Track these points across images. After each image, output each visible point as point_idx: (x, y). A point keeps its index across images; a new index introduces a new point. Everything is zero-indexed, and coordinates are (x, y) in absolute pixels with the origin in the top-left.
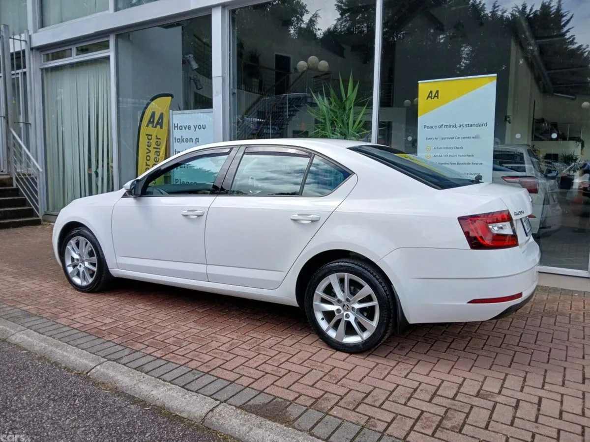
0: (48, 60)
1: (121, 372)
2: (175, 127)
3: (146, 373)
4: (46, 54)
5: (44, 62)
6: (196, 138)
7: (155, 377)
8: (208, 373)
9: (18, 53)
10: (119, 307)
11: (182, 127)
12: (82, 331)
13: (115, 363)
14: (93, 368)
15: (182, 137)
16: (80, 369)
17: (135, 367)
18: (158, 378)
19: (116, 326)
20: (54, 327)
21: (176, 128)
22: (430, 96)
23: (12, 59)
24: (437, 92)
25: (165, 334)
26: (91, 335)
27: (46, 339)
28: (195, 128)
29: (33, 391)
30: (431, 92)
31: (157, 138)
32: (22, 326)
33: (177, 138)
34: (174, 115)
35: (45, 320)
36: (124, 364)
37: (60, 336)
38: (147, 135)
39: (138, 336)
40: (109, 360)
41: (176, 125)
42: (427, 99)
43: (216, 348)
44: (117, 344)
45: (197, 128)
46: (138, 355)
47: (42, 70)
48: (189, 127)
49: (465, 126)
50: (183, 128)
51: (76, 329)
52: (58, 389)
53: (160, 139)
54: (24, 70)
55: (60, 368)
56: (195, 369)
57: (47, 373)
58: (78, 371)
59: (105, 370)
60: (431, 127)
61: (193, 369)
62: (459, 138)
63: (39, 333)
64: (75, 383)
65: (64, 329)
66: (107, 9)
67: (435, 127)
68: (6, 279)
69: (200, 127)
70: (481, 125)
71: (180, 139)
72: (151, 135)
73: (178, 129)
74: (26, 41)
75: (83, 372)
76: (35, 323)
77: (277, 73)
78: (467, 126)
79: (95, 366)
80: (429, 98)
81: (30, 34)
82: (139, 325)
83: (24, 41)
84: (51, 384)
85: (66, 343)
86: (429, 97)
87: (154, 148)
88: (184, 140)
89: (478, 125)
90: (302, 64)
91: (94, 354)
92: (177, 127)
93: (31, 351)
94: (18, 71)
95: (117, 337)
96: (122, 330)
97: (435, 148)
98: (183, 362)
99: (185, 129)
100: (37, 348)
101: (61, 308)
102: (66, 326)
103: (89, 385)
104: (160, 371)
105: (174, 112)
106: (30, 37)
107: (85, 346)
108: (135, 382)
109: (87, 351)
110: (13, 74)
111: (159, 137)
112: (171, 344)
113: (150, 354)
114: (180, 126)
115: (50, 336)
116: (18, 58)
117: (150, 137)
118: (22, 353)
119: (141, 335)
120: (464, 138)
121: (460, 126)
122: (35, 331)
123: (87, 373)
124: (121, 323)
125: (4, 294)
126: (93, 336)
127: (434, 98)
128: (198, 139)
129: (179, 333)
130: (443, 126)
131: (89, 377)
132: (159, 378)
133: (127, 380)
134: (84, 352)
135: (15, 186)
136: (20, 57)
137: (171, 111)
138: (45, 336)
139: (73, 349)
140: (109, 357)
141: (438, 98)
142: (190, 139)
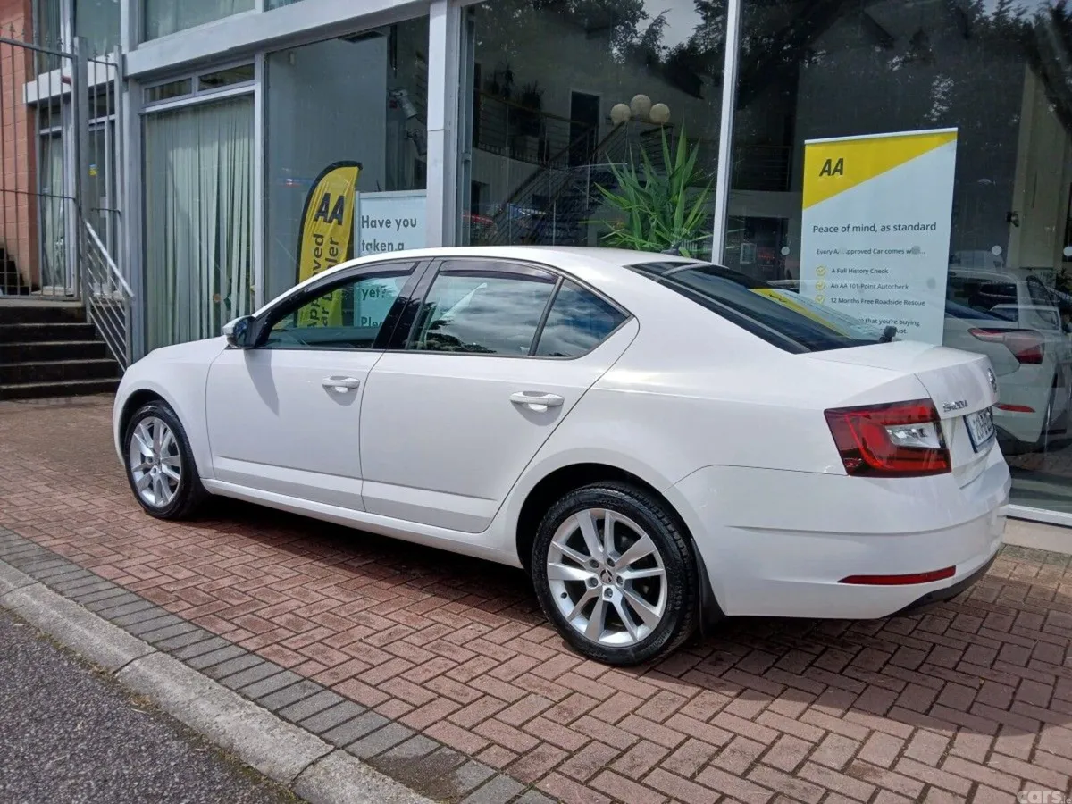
0: (153, 99)
1: (174, 674)
2: (364, 222)
3: (218, 681)
4: (150, 88)
5: (146, 101)
6: (399, 244)
7: (231, 689)
8: (329, 688)
9: (101, 87)
10: (212, 549)
11: (375, 222)
12: (131, 592)
13: (169, 656)
14: (127, 665)
15: (374, 240)
16: (105, 665)
17: (201, 667)
18: (235, 691)
19: (194, 587)
20: (85, 581)
21: (365, 225)
22: (827, 170)
23: (91, 98)
24: (841, 161)
25: (276, 607)
26: (145, 599)
27: (63, 602)
28: (399, 225)
29: (9, 701)
30: (829, 162)
31: (332, 242)
32: (31, 576)
33: (365, 243)
34: (362, 201)
35: (74, 567)
36: (184, 661)
37: (90, 598)
38: (315, 235)
39: (228, 606)
40: (160, 650)
41: (365, 219)
42: (821, 175)
43: (361, 640)
44: (185, 621)
45: (402, 224)
46: (217, 642)
47: (142, 116)
48: (388, 223)
49: (892, 228)
50: (378, 223)
51: (123, 587)
52: (53, 700)
53: (337, 244)
54: (112, 117)
55: (70, 660)
56: (309, 679)
57: (44, 668)
58: (99, 667)
59: (146, 669)
60: (828, 230)
61: (305, 679)
62: (879, 252)
63: (56, 591)
64: (87, 691)
65: (102, 587)
66: (253, 7)
67: (836, 229)
68: (35, 489)
69: (406, 223)
70: (924, 228)
71: (371, 244)
72: (322, 237)
73: (368, 226)
74: (116, 66)
75: (108, 669)
76: (56, 571)
77: (572, 126)
78: (897, 228)
79: (132, 661)
80: (825, 175)
81: (123, 53)
82: (236, 587)
83: (112, 65)
84: (44, 690)
85: (96, 612)
86: (824, 171)
87: (327, 260)
88: (379, 246)
89: (917, 227)
90: (620, 110)
91: (137, 636)
92: (367, 222)
93: (32, 624)
94: (100, 120)
95: (189, 606)
96: (202, 594)
97: (833, 271)
98: (293, 662)
99: (381, 226)
100: (42, 620)
101: (110, 546)
102: (106, 580)
103: (111, 697)
104: (244, 679)
105: (364, 195)
106: (123, 58)
107: (126, 620)
108: (193, 696)
109: (126, 630)
110: (92, 125)
111: (334, 240)
112: (281, 627)
113: (236, 644)
114: (372, 221)
115: (72, 599)
116: (102, 95)
117: (319, 240)
118: (15, 628)
119: (233, 606)
120: (890, 252)
121: (884, 229)
122: (49, 587)
123: (115, 673)
124: (206, 580)
125: (21, 516)
126: (146, 602)
127: (833, 174)
128: (402, 244)
129: (303, 604)
130: (851, 229)
131: (116, 681)
132: (238, 691)
133: (179, 690)
134: (122, 631)
135: (89, 323)
136: (105, 95)
137: (357, 192)
138: (63, 598)
139: (104, 625)
140: (161, 644)
141: (841, 174)
142: (389, 244)
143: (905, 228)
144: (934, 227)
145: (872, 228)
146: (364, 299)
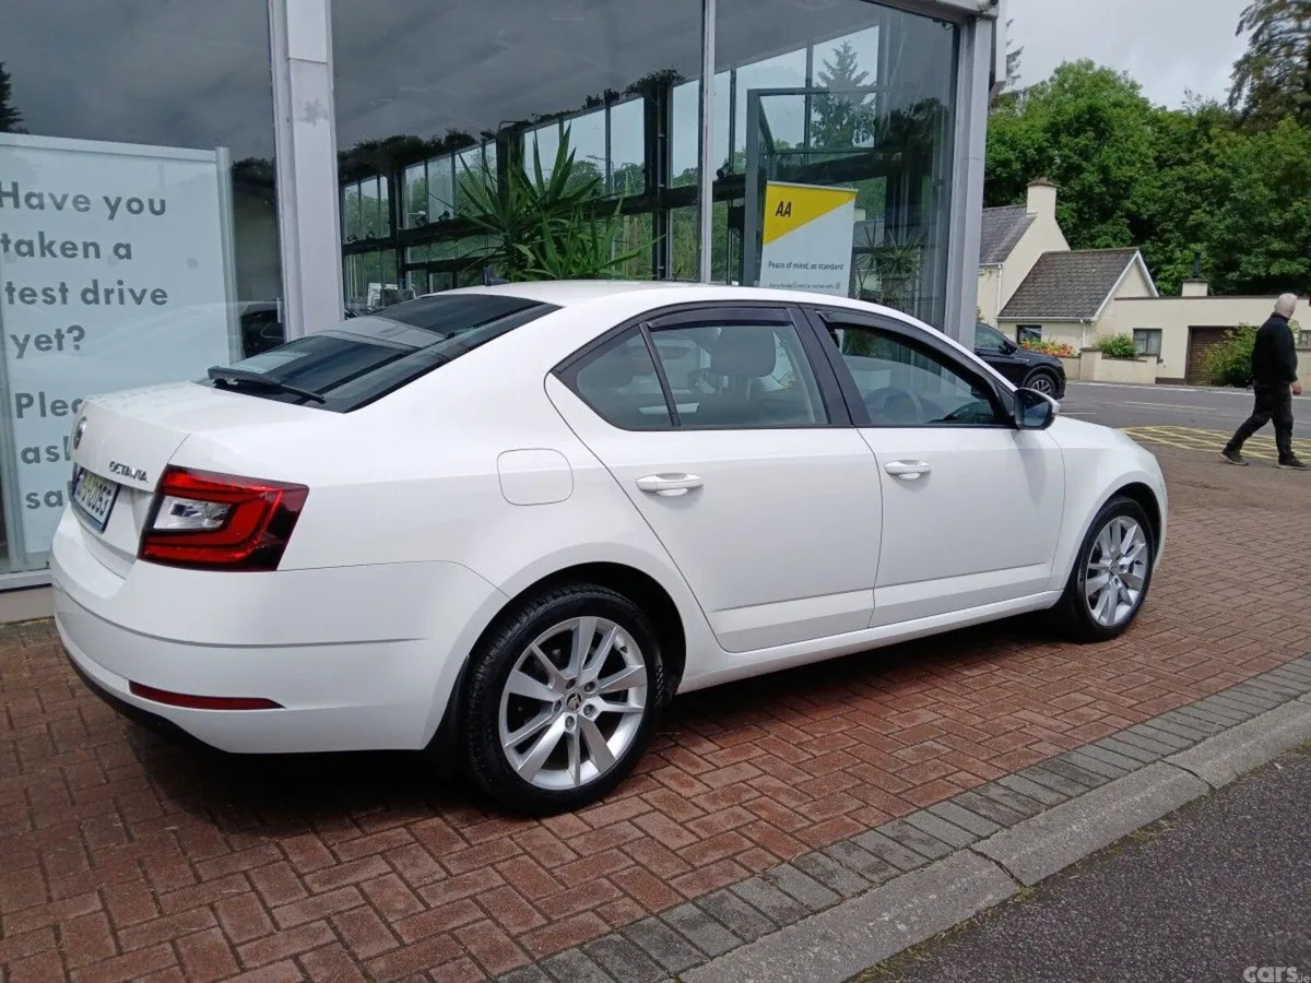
6: (118, 247)
11: (39, 197)
15: (41, 235)
21: (7, 200)
22: (780, 211)
24: (790, 205)
30: (782, 204)
33: (14, 239)
41: (7, 187)
42: (776, 215)
45: (122, 209)
48: (81, 203)
49: (817, 266)
50: (47, 201)
60: (778, 265)
62: (810, 286)
67: (783, 265)
69: (136, 207)
70: (837, 268)
71: (30, 244)
73: (17, 205)
80: (780, 215)
88: (56, 249)
89: (834, 267)
92: (15, 195)
99: (59, 207)
114: (31, 195)
127: (784, 215)
128: (127, 247)
130: (792, 265)
141: (790, 215)
142: (86, 246)
143: (826, 267)
144: (841, 267)
145: (805, 266)
146: (20, 356)
